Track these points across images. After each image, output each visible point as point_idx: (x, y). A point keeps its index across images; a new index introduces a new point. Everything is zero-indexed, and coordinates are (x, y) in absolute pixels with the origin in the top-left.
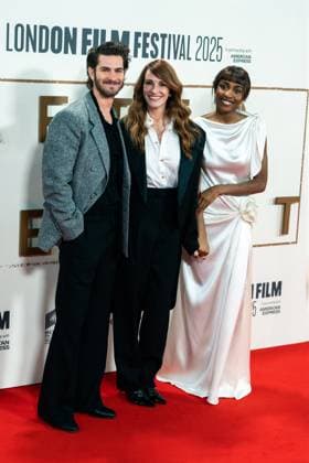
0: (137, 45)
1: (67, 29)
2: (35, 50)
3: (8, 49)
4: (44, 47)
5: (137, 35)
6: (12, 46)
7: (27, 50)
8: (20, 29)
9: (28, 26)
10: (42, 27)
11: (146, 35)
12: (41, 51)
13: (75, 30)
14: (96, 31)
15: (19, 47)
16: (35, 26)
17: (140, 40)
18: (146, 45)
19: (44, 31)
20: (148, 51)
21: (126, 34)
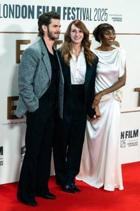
0: (65, 14)
1: (29, 6)
2: (13, 17)
3: (0, 17)
4: (18, 16)
5: (65, 8)
6: (2, 15)
7: (10, 17)
8: (6, 6)
9: (10, 5)
10: (17, 6)
11: (69, 8)
12: (17, 17)
13: (33, 6)
14: (44, 7)
15: (6, 16)
16: (14, 5)
17: (66, 11)
18: (69, 14)
19: (18, 8)
20: (70, 16)
21: (59, 8)
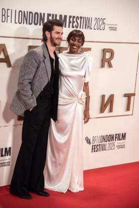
0: (70, 22)
1: (41, 14)
2: (27, 24)
3: (15, 23)
4: (31, 22)
5: (70, 17)
6: (17, 21)
7: (24, 23)
8: (21, 13)
9: (24, 12)
10: (30, 12)
11: (74, 17)
12: (29, 24)
13: (44, 14)
14: (53, 15)
15: (20, 22)
16: (27, 12)
17: (71, 19)
18: (74, 22)
19: (31, 14)
20: (74, 25)
21: (65, 17)
